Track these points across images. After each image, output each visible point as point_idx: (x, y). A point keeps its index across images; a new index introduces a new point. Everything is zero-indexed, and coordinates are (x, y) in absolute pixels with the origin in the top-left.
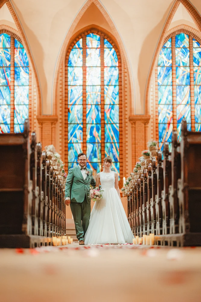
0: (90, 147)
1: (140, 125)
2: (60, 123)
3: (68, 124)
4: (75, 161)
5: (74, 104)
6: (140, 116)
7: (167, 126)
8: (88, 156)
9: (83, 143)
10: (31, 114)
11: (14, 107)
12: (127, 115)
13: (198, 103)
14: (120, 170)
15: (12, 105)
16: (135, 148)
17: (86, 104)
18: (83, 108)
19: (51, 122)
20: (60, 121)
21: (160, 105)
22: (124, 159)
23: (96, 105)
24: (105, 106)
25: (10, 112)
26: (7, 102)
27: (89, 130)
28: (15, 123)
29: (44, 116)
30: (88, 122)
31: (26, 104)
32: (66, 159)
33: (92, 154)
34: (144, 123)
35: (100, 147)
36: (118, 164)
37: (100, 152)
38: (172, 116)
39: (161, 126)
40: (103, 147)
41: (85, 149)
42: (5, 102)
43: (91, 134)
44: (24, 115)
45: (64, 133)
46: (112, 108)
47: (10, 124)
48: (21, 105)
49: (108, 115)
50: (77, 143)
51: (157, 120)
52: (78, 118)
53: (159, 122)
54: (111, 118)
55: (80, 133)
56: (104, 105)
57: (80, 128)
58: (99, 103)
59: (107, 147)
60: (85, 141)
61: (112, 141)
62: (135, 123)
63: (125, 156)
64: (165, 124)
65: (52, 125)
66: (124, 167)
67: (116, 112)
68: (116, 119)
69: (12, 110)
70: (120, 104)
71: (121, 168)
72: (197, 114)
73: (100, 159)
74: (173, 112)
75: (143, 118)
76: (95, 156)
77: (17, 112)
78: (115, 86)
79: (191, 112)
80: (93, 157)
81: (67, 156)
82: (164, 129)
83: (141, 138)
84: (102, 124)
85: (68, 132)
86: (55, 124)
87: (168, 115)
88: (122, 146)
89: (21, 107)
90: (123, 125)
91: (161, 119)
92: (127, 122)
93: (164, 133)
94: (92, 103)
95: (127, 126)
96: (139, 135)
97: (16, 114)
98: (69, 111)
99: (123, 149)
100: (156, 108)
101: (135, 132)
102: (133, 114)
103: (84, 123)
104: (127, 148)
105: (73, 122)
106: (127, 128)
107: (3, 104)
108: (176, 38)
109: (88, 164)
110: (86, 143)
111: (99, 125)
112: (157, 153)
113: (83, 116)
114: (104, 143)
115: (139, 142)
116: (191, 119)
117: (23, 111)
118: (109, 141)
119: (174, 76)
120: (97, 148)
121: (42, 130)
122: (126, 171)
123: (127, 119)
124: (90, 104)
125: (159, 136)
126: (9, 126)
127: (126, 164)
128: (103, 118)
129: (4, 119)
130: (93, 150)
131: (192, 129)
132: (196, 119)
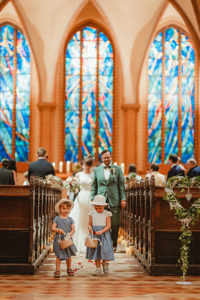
0: (85, 132)
1: (131, 113)
3: (65, 110)
6: (131, 105)
7: (156, 114)
8: (83, 141)
9: (79, 128)
10: (32, 101)
11: (16, 94)
12: (119, 103)
13: (185, 93)
15: (14, 92)
18: (80, 96)
19: (50, 110)
20: (58, 108)
21: (150, 94)
22: (115, 144)
23: (91, 94)
24: (100, 95)
26: (10, 89)
27: (85, 117)
28: (17, 109)
29: (43, 103)
30: (84, 109)
31: (27, 91)
32: (63, 142)
33: (87, 139)
34: (135, 111)
35: (95, 132)
36: (111, 147)
37: (94, 136)
38: (161, 105)
39: (150, 114)
42: (8, 89)
43: (87, 120)
45: (61, 119)
47: (12, 110)
49: (102, 103)
50: (73, 127)
51: (146, 108)
52: (75, 105)
53: (149, 110)
56: (99, 93)
57: (77, 114)
58: (95, 92)
59: (101, 132)
62: (127, 111)
63: (117, 141)
64: (154, 112)
65: (51, 112)
67: (110, 100)
69: (14, 97)
70: (114, 92)
73: (94, 143)
74: (162, 101)
75: (134, 107)
76: (90, 140)
77: (19, 99)
78: (109, 76)
79: (179, 102)
81: (64, 140)
82: (153, 116)
84: (97, 111)
85: (65, 118)
86: (54, 111)
87: (156, 104)
88: (115, 132)
89: (23, 94)
90: (116, 113)
91: (150, 107)
92: (119, 110)
93: (153, 120)
94: (88, 92)
97: (17, 101)
98: (66, 99)
102: (125, 103)
104: (119, 133)
106: (119, 115)
108: (167, 32)
110: (82, 128)
111: (94, 112)
112: (136, 183)
113: (80, 103)
114: (99, 128)
116: (179, 108)
119: (164, 68)
122: (117, 155)
123: (119, 107)
124: (86, 92)
126: (12, 112)
127: (117, 148)
129: (7, 105)
130: (88, 135)
131: (180, 117)
132: (183, 108)
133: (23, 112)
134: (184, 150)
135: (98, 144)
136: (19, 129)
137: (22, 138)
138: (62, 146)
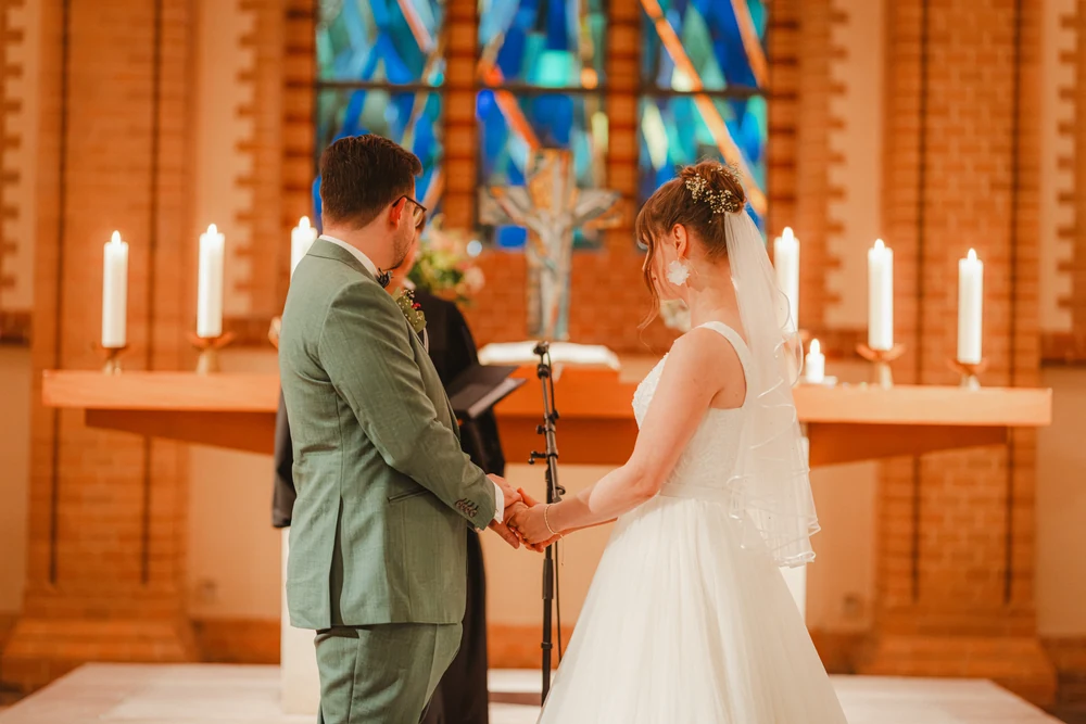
4: (379, 75)
8: (492, 33)
14: (772, 165)
22: (808, 65)
32: (302, 50)
33: (528, 16)
36: (757, 108)
66: (809, 133)
71: (779, 148)
73: (599, 62)
76: (560, 40)
80: (536, 41)
81: (305, 26)
109: (494, 106)
122: (823, 176)
135: (634, 78)
138: (292, 85)
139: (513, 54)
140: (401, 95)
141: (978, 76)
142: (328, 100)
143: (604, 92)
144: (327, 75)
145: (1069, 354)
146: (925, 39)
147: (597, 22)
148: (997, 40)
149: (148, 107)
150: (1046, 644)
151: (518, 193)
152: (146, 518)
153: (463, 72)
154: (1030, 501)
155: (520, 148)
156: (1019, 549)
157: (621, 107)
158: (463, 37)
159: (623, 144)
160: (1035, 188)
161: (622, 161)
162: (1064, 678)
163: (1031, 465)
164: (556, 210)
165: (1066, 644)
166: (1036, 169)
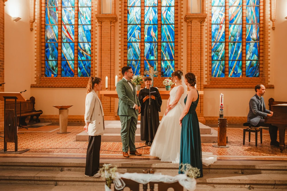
0: (147, 45)
1: (195, 24)
2: (120, 23)
3: (128, 24)
4: (134, 59)
5: (133, 6)
6: (196, 14)
8: (145, 54)
9: (141, 42)
10: (93, 15)
11: (78, 9)
12: (182, 15)
13: (249, 4)
14: (175, 68)
15: (76, 7)
16: (191, 46)
17: (145, 6)
18: (141, 10)
19: (110, 21)
20: (119, 21)
21: (213, 7)
22: (179, 57)
23: (153, 7)
24: (162, 8)
25: (74, 13)
26: (72, 4)
27: (147, 30)
28: (79, 23)
29: (103, 14)
30: (146, 23)
31: (89, 6)
32: (126, 56)
33: (149, 52)
34: (200, 22)
35: (157, 46)
36: (174, 61)
37: (156, 50)
38: (224, 17)
39: (214, 27)
40: (159, 46)
41: (143, 47)
42: (70, 5)
43: (149, 34)
44: (88, 16)
45: (123, 32)
46: (168, 10)
47: (75, 25)
48: (84, 7)
49: (164, 16)
50: (136, 42)
51: (210, 20)
52: (137, 19)
53: (212, 22)
54: (167, 19)
55: (138, 33)
56: (161, 6)
57: (138, 28)
58: (157, 5)
59: (164, 47)
60: (143, 40)
61: (168, 40)
62: (191, 22)
63: (181, 54)
64: (218, 24)
65: (111, 23)
66: (179, 64)
67: (171, 13)
68: (171, 19)
69: (76, 12)
70: (176, 6)
71: (176, 66)
72: (248, 15)
73: (157, 57)
74: (225, 13)
75: (199, 16)
76: (153, 55)
77: (81, 14)
79: (243, 13)
80: (150, 55)
81: (126, 54)
82: (217, 29)
83: (197, 36)
84: (159, 24)
85: (127, 32)
86: (114, 23)
87: (220, 16)
88: (177, 45)
89: (84, 9)
90: (179, 25)
91: (214, 20)
92: (182, 22)
93: (216, 33)
94: (150, 5)
95: (182, 26)
96: (195, 34)
97: (80, 16)
98: (128, 13)
99: (179, 47)
100: (210, 9)
101: (191, 31)
102: (189, 13)
103: (142, 24)
104: (182, 46)
105: (132, 23)
106: (182, 28)
107: (68, 6)
109: (146, 62)
110: (144, 42)
111: (156, 26)
113: (141, 17)
114: (161, 42)
115: (195, 40)
116: (243, 20)
117: (87, 13)
118: (165, 40)
120: (153, 47)
121: (101, 29)
123: (182, 19)
124: (147, 5)
125: (211, 36)
126: (74, 26)
127: (181, 61)
128: (159, 19)
129: (69, 20)
130: (150, 48)
131: (243, 30)
132: (247, 20)
133: (85, 26)
134: (248, 63)
135: (161, 59)
136: (81, 44)
137: (84, 53)
138: (125, 60)
139: (148, 56)
140: (136, 61)
141: (197, 58)
142: (128, 62)
143: (157, 60)
144: (128, 59)
145: (207, 87)
146: (191, 54)
147: (157, 53)
148: (199, 54)
149: (110, 63)
150: (204, 117)
151: (148, 71)
152: (110, 105)
153: (143, 58)
154: (203, 102)
155: (149, 66)
156: (201, 107)
157: (159, 62)
158: (143, 55)
159: (159, 66)
160: (203, 70)
161: (159, 67)
162: (206, 121)
163: (203, 99)
164: (152, 73)
165: (207, 117)
166: (203, 67)
